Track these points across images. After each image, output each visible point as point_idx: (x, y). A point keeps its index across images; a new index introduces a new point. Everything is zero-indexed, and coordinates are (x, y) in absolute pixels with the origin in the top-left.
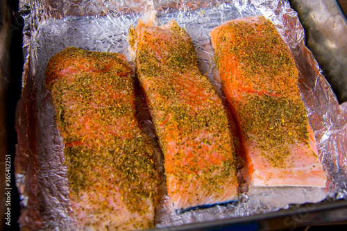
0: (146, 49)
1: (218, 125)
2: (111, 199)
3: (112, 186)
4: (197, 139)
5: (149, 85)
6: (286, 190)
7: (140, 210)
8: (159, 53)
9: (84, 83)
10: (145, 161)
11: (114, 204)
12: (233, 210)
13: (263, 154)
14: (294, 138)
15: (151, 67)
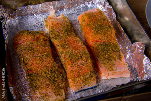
0: (53, 28)
1: (86, 57)
2: (48, 92)
3: (48, 87)
4: (79, 64)
5: (56, 43)
6: (115, 79)
7: (60, 95)
8: (58, 29)
9: (30, 46)
10: (59, 75)
11: (49, 94)
12: (96, 90)
13: (105, 66)
14: (116, 58)
15: (56, 36)
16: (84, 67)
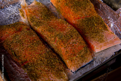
0: (32, 16)
1: (75, 35)
2: (50, 77)
3: (48, 73)
4: (71, 43)
5: (40, 30)
6: (107, 50)
7: (62, 77)
8: (37, 16)
9: (17, 38)
10: (55, 59)
11: (52, 79)
12: (93, 64)
13: (94, 40)
14: (102, 30)
15: (37, 23)
16: (77, 44)
